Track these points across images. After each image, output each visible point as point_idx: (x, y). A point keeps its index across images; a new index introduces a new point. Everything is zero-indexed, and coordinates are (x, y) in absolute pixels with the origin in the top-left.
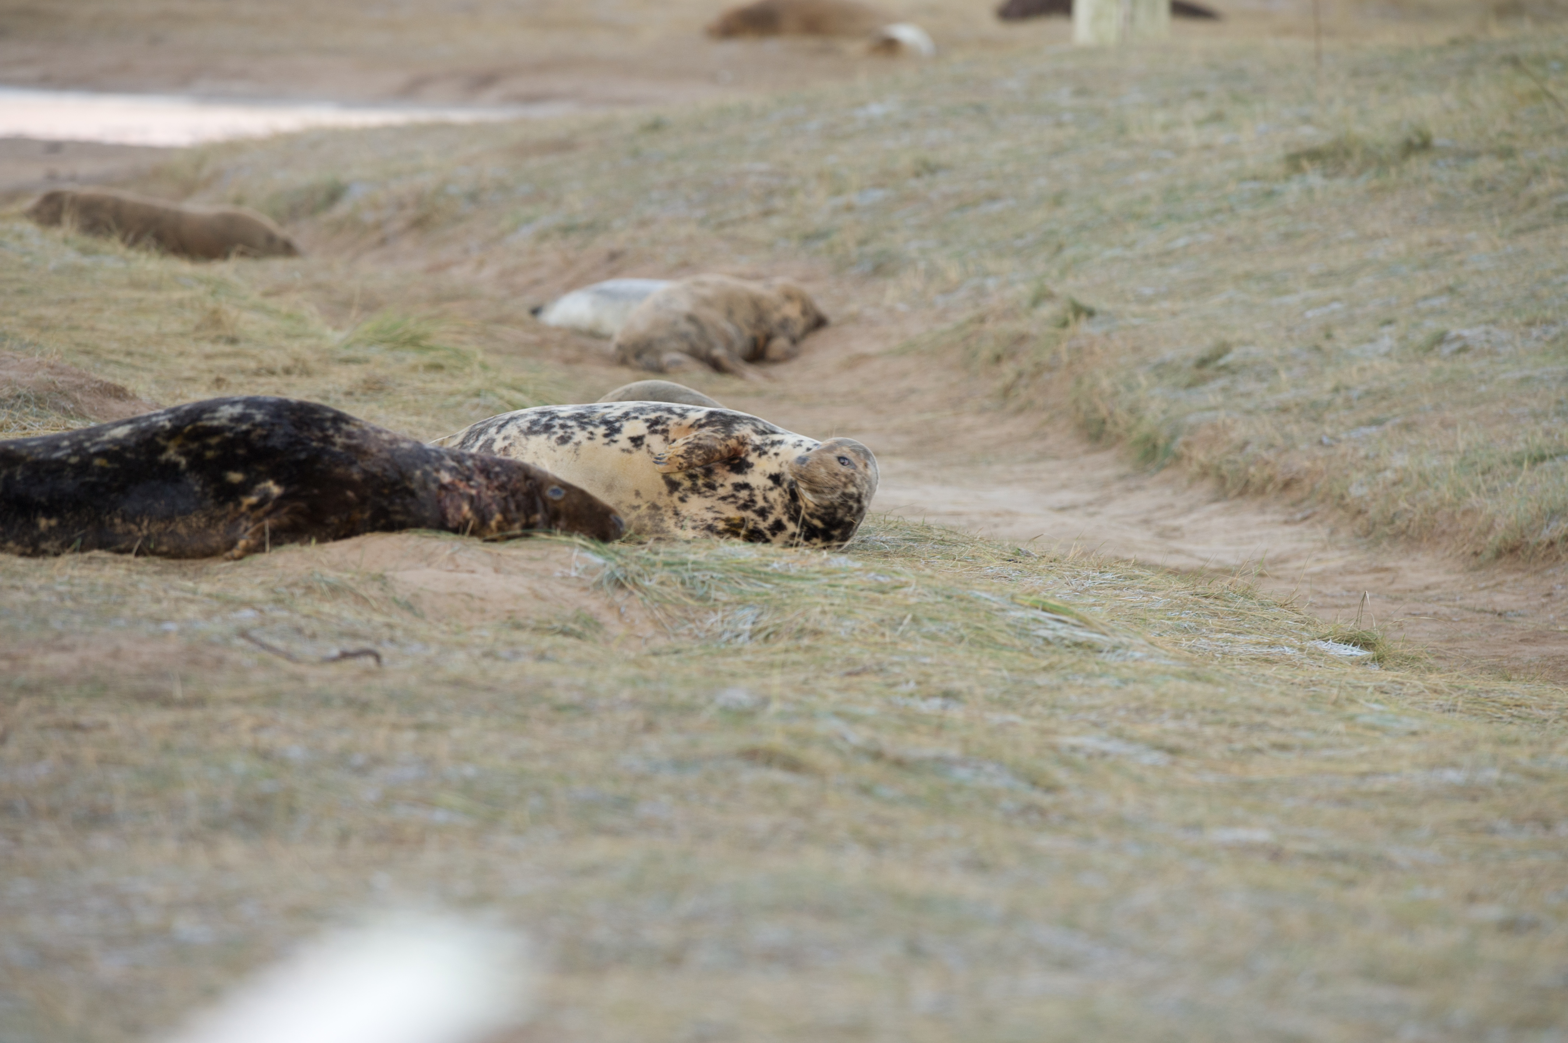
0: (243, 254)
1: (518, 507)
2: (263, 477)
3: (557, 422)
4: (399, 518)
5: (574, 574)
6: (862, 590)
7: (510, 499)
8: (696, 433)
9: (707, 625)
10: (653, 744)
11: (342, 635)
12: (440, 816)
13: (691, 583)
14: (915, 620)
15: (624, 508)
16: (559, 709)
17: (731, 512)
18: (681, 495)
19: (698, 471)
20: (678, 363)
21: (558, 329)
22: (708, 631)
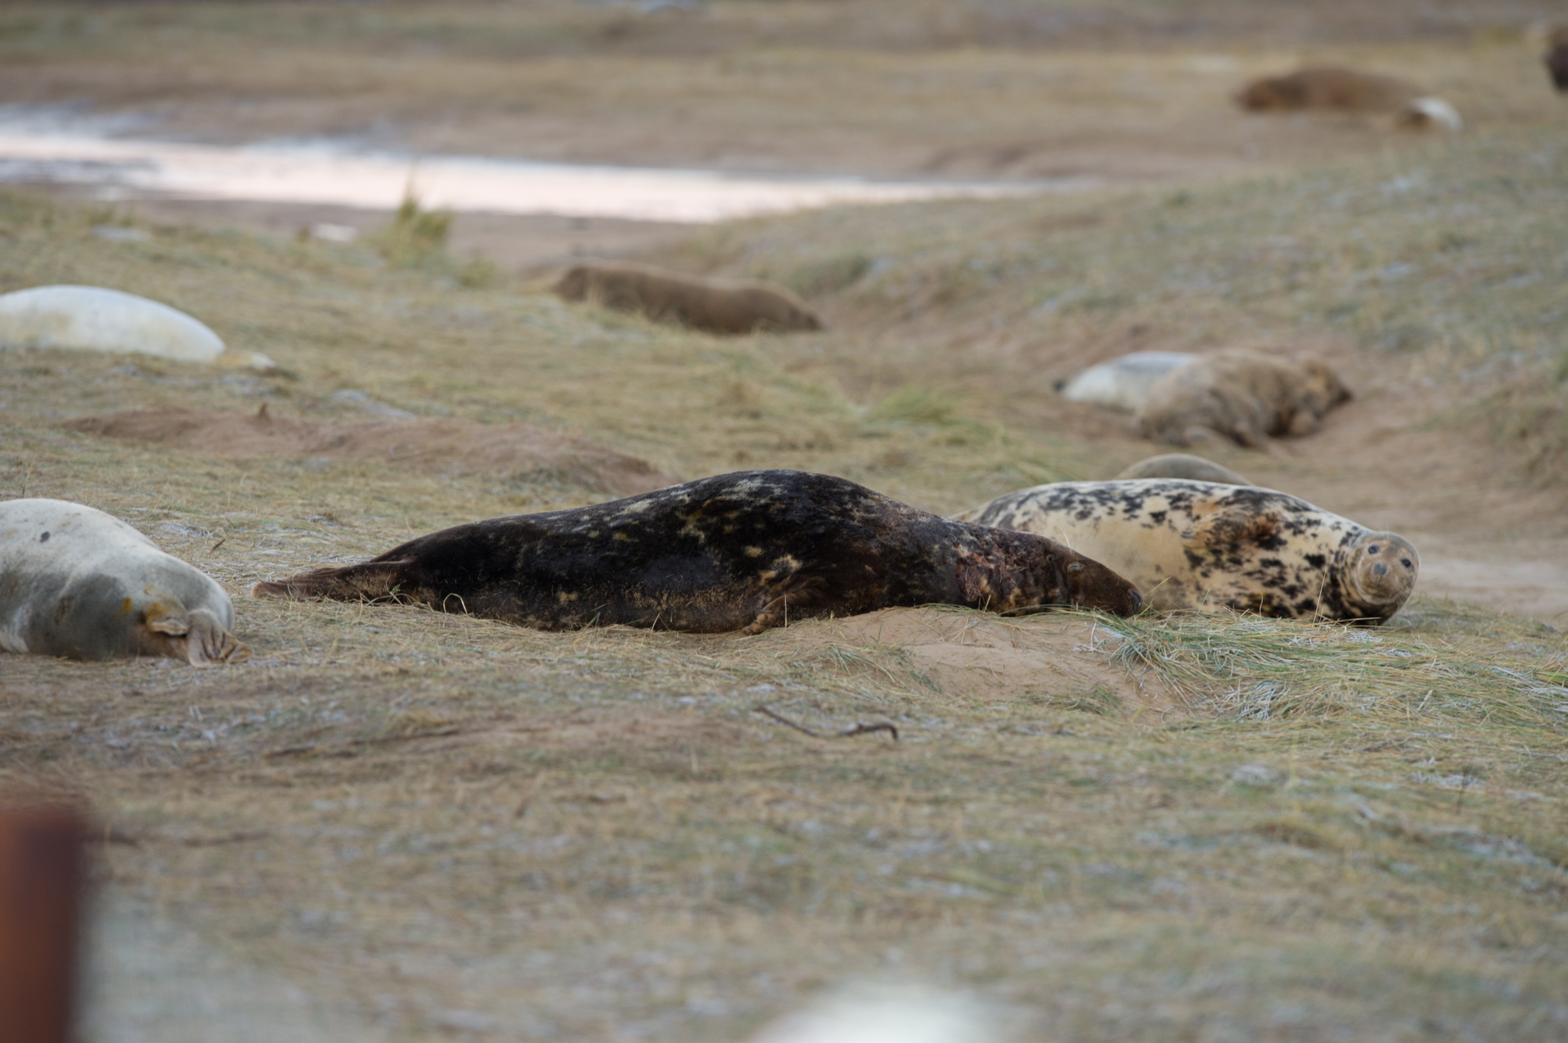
0: (766, 329)
1: (1037, 582)
2: (780, 552)
3: (1077, 498)
4: (917, 592)
5: (1092, 649)
6: (1382, 666)
7: (1028, 573)
8: (1225, 510)
9: (1226, 701)
10: (1169, 820)
11: (857, 709)
12: (956, 890)
13: (1210, 659)
14: (1435, 695)
15: (1143, 582)
16: (1075, 783)
17: (1257, 588)
18: (1204, 570)
19: (1223, 547)
20: (1200, 439)
21: (1082, 403)
22: (1227, 706)
